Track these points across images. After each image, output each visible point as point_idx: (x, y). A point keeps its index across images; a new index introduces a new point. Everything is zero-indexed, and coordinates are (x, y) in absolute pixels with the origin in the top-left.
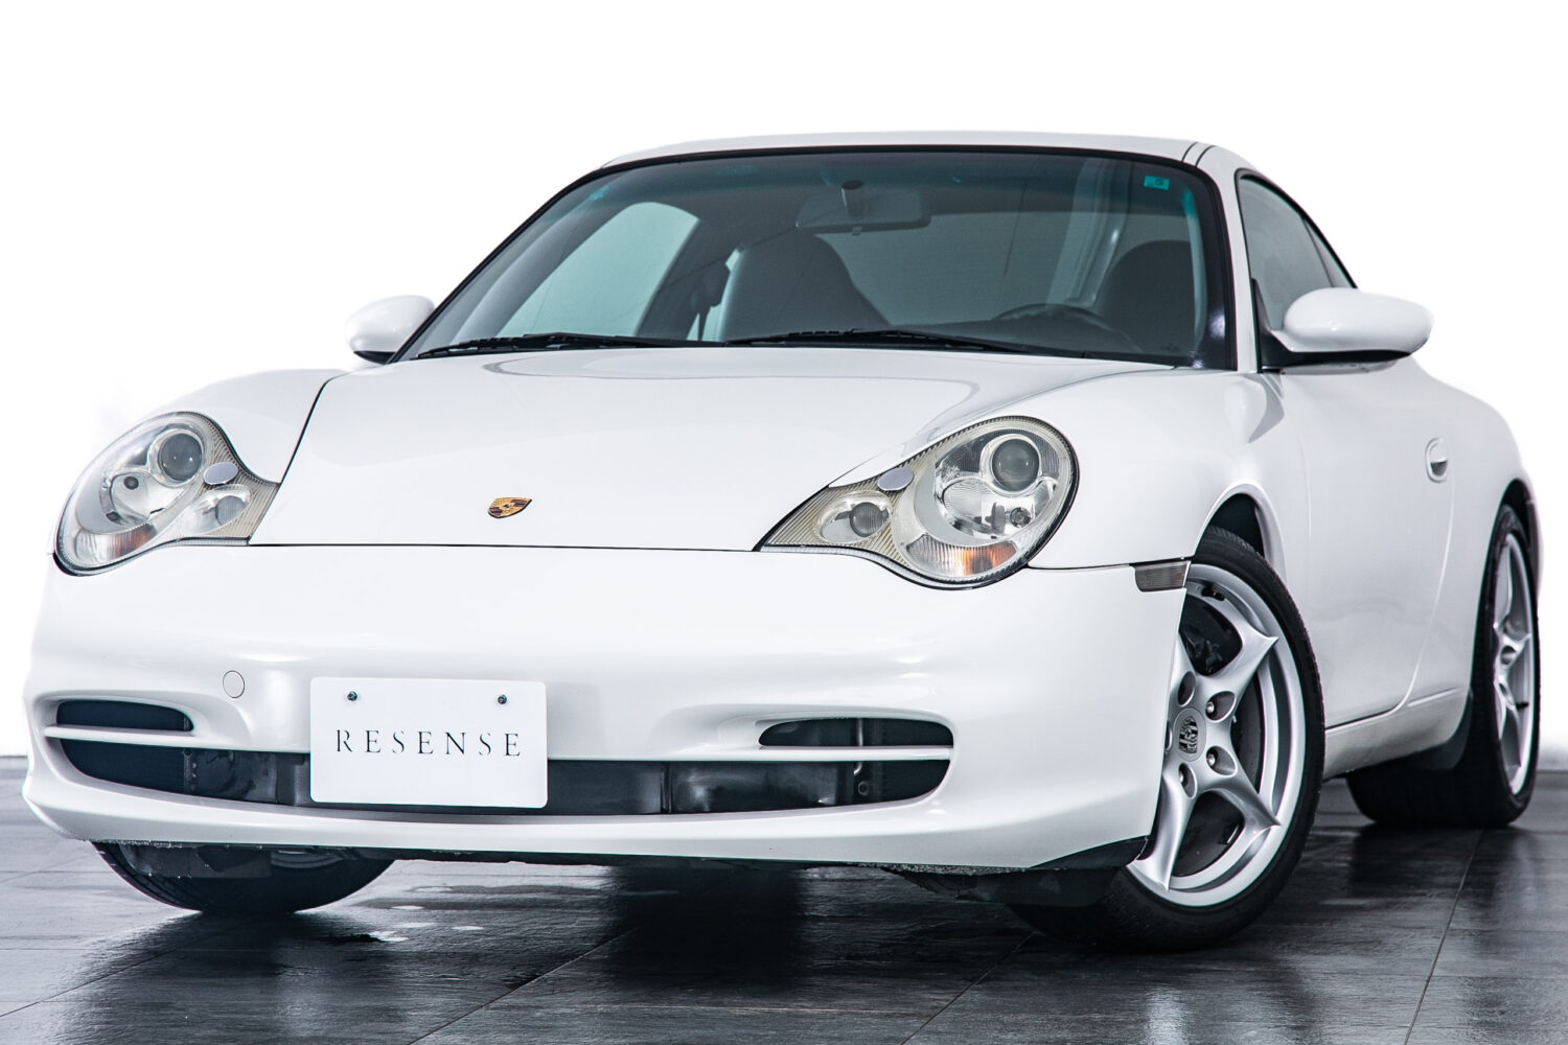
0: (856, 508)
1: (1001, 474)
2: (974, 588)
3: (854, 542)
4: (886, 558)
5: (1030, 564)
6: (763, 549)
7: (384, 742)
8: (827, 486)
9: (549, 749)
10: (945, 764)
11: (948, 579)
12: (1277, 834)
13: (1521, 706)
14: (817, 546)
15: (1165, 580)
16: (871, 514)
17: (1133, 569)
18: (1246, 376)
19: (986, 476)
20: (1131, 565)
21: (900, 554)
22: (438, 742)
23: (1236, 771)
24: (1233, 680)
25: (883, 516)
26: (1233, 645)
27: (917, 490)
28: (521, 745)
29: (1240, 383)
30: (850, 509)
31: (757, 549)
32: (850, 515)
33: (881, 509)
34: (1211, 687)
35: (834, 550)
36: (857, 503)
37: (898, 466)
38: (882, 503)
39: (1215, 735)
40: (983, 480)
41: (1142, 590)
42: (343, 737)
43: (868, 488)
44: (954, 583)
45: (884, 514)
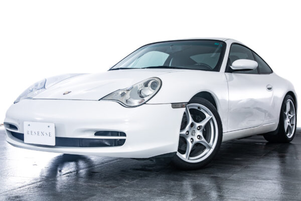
1: (152, 87)
3: (117, 99)
4: (121, 102)
6: (101, 100)
7: (33, 133)
10: (125, 140)
12: (212, 150)
13: (292, 125)
15: (180, 106)
17: (171, 104)
19: (149, 88)
21: (124, 101)
22: (40, 134)
23: (203, 139)
24: (203, 124)
26: (204, 117)
28: (51, 135)
30: (121, 93)
31: (99, 100)
34: (198, 125)
36: (123, 92)
39: (199, 133)
41: (173, 108)
42: (28, 132)
43: (125, 90)
45: (125, 94)
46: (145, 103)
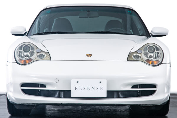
4: (144, 62)
6: (128, 61)
7: (82, 88)
9: (107, 89)
16: (137, 56)
22: (90, 88)
28: (103, 88)
32: (134, 56)
42: (76, 88)
46: (161, 63)
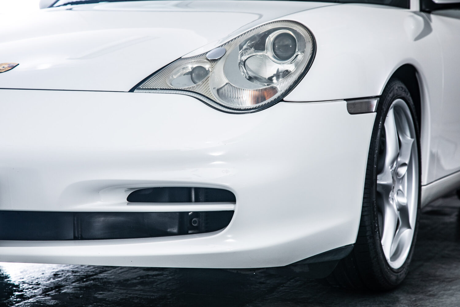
0: (194, 69)
1: (277, 52)
2: (251, 112)
3: (187, 87)
4: (204, 96)
5: (285, 99)
6: (136, 91)
8: (181, 58)
10: (231, 213)
11: (237, 108)
14: (166, 89)
16: (202, 72)
17: (345, 102)
18: (415, 13)
19: (269, 53)
20: (345, 100)
21: (212, 94)
25: (207, 72)
27: (227, 59)
29: (412, 16)
30: (190, 70)
31: (132, 90)
32: (191, 73)
33: (207, 69)
35: (175, 92)
36: (195, 66)
37: (219, 47)
38: (207, 66)
40: (267, 55)
41: (351, 113)
43: (201, 59)
44: (240, 110)
45: (208, 72)
46: (280, 100)
